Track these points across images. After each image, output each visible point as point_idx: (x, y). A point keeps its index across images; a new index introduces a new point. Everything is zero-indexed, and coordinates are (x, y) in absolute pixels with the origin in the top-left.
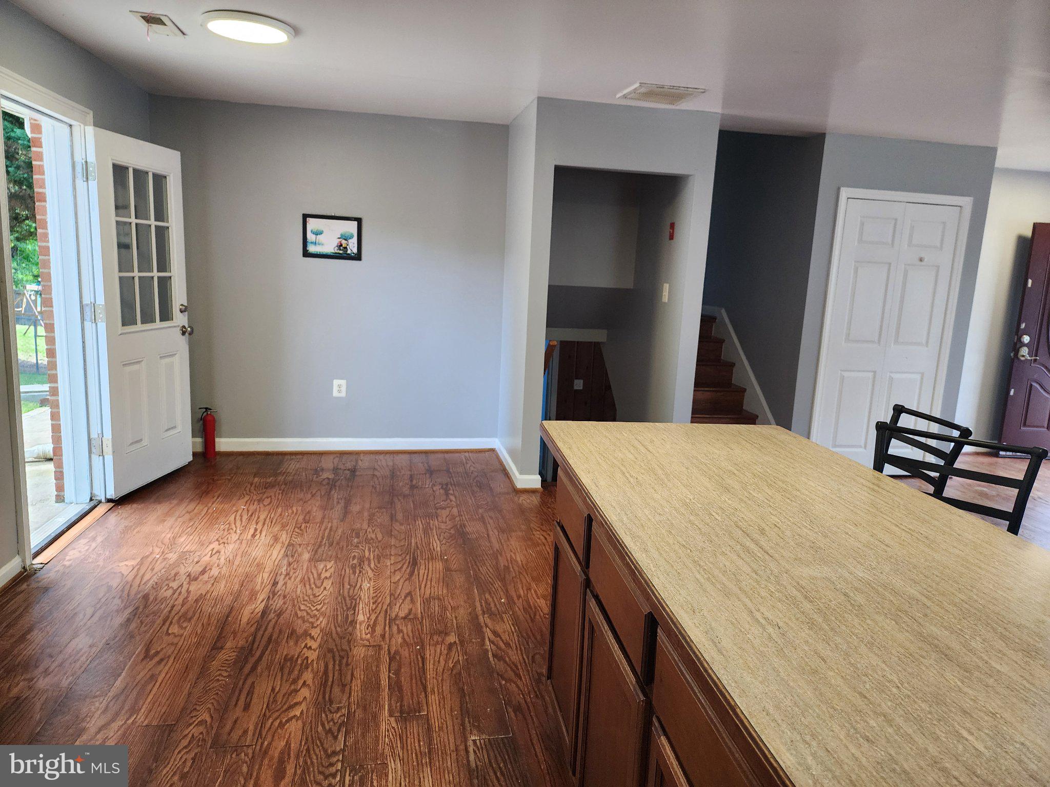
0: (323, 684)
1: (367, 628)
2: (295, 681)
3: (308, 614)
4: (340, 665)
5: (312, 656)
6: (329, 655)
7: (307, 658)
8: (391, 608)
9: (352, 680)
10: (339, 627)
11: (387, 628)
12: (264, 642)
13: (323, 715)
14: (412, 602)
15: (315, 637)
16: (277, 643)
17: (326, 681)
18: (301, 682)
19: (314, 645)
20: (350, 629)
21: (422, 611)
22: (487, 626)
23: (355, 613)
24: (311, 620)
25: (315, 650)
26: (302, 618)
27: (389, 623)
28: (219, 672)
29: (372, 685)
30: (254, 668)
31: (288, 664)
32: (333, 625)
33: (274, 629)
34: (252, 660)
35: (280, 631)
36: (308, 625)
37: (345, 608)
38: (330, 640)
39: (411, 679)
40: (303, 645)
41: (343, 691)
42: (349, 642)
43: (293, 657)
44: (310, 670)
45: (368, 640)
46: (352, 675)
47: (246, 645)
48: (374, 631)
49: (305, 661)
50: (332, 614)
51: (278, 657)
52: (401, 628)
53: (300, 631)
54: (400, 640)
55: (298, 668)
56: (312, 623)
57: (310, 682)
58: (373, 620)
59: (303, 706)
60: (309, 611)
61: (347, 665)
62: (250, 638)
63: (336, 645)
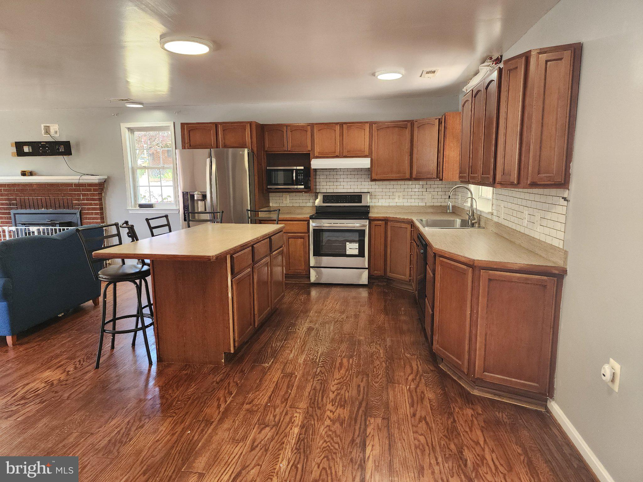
0: (324, 391)
1: (294, 421)
2: (338, 394)
3: (332, 439)
4: (315, 399)
5: (329, 407)
6: (320, 405)
7: (332, 405)
8: (273, 436)
9: (310, 391)
10: (312, 424)
11: (282, 419)
12: (359, 418)
13: (325, 379)
14: (255, 440)
15: (328, 419)
16: (350, 417)
17: (323, 392)
18: (335, 393)
19: (328, 413)
20: (305, 422)
21: (252, 429)
22: (220, 412)
23: (299, 436)
24: (330, 433)
25: (328, 410)
26: (337, 436)
27: (279, 424)
28: (379, 404)
29: (301, 388)
30: (360, 404)
31: (342, 404)
32: (316, 427)
33: (355, 428)
34: (363, 408)
35: (350, 426)
36: (332, 429)
37: (306, 441)
38: (319, 415)
39: (281, 388)
40: (335, 414)
41: (315, 387)
42: (308, 412)
43: (341, 407)
44: (331, 399)
45: (296, 412)
46: (309, 394)
47: (369, 418)
48: (291, 418)
49: (333, 404)
50: (316, 436)
51: (349, 409)
52: (273, 419)
53: (337, 424)
54: (277, 410)
55: (338, 400)
56: (330, 430)
57: (331, 393)
58: (289, 427)
59: (333, 383)
60: (332, 441)
61: (311, 399)
62: (368, 424)
63: (316, 411)
